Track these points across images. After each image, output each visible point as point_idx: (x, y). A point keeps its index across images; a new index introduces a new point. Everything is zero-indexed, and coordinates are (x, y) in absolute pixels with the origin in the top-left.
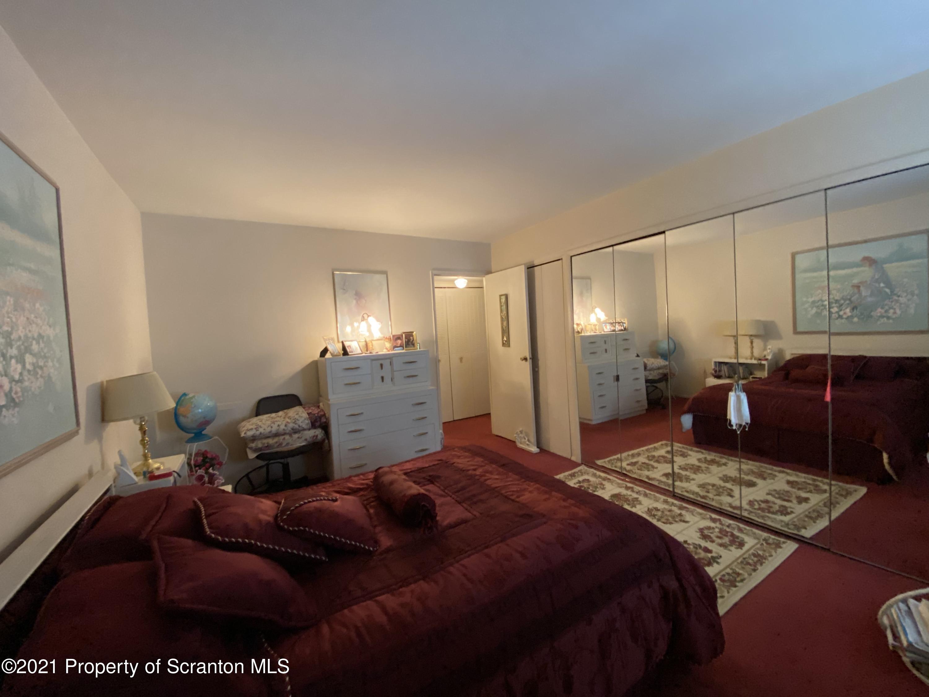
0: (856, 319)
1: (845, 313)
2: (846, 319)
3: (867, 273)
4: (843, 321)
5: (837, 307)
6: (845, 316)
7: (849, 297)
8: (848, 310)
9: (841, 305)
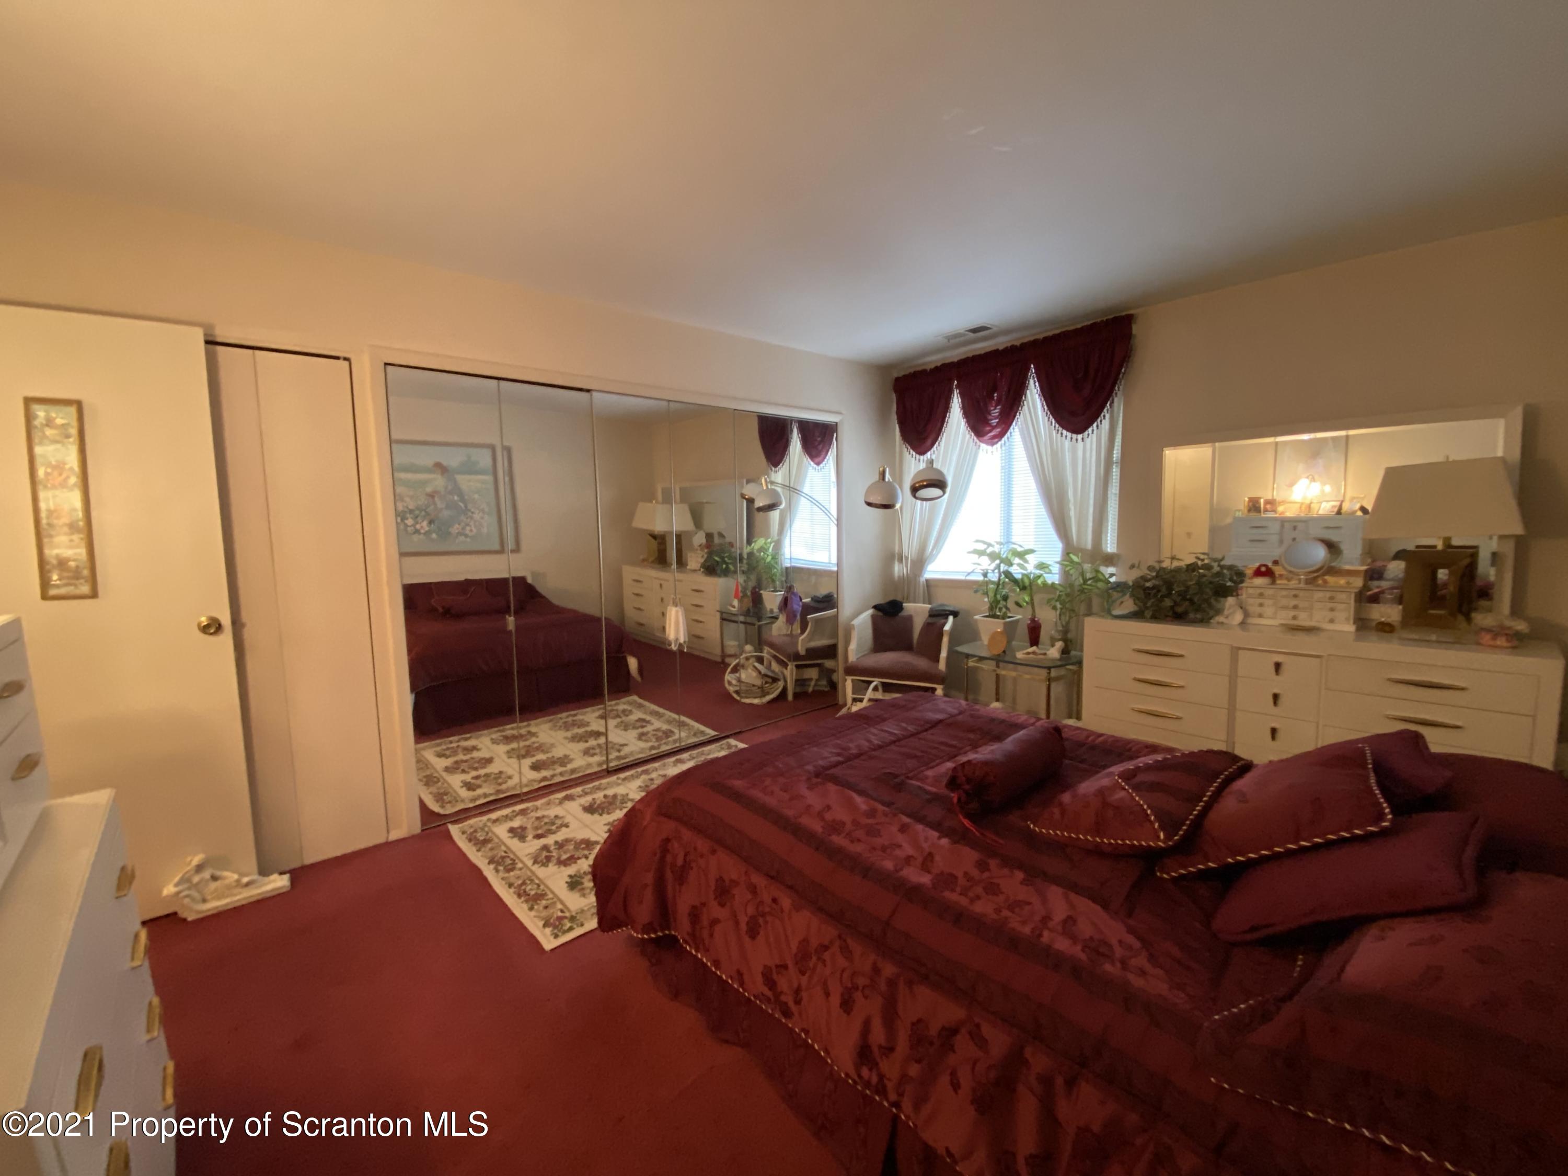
0: (434, 536)
1: (422, 527)
2: (425, 534)
3: (438, 482)
4: (422, 536)
5: (412, 518)
6: (422, 531)
7: (424, 508)
8: (425, 524)
9: (417, 517)
